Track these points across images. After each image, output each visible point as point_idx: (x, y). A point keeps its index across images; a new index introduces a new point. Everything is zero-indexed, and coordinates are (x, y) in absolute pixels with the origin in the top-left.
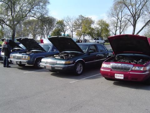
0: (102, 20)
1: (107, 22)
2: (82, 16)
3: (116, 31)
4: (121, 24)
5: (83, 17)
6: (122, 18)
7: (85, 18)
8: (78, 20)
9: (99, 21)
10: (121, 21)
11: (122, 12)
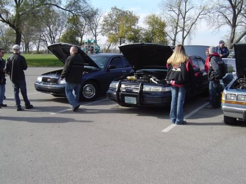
0: (154, 16)
1: (162, 20)
2: (116, 8)
3: (175, 35)
4: (184, 23)
5: (118, 9)
6: (186, 12)
7: (124, 12)
8: (110, 15)
9: (150, 18)
10: (184, 18)
11: (186, 3)
